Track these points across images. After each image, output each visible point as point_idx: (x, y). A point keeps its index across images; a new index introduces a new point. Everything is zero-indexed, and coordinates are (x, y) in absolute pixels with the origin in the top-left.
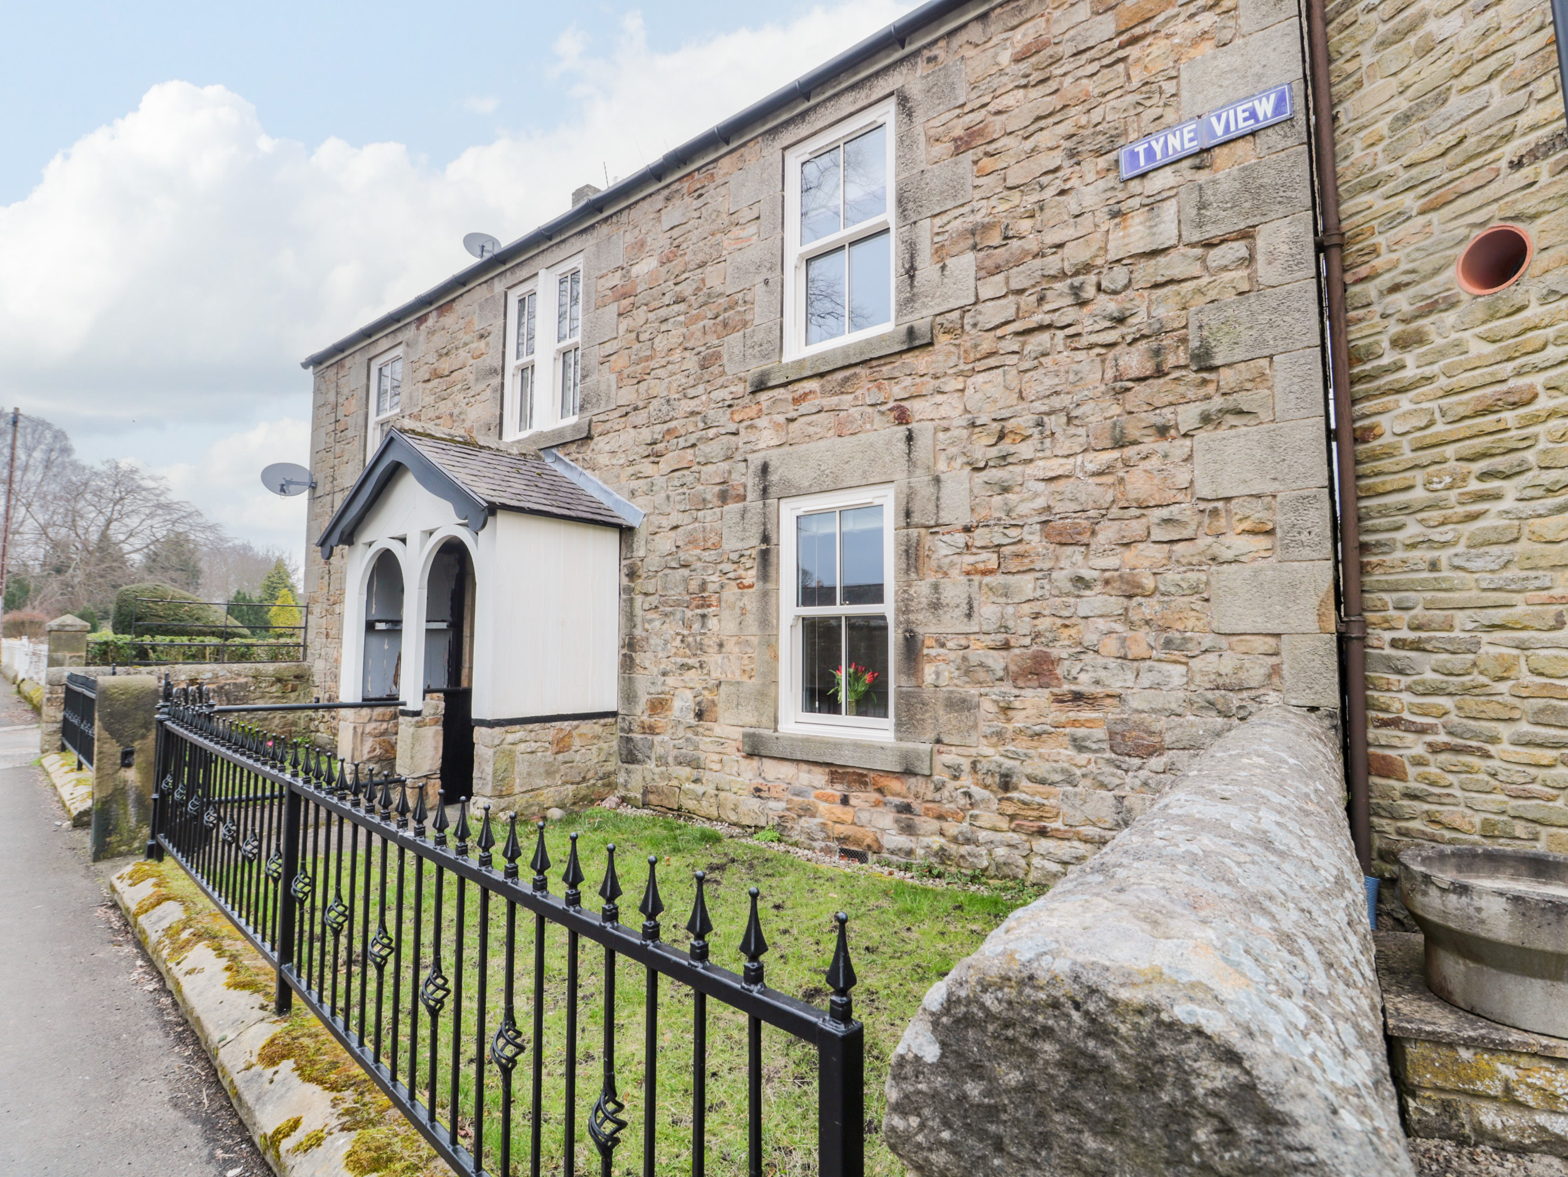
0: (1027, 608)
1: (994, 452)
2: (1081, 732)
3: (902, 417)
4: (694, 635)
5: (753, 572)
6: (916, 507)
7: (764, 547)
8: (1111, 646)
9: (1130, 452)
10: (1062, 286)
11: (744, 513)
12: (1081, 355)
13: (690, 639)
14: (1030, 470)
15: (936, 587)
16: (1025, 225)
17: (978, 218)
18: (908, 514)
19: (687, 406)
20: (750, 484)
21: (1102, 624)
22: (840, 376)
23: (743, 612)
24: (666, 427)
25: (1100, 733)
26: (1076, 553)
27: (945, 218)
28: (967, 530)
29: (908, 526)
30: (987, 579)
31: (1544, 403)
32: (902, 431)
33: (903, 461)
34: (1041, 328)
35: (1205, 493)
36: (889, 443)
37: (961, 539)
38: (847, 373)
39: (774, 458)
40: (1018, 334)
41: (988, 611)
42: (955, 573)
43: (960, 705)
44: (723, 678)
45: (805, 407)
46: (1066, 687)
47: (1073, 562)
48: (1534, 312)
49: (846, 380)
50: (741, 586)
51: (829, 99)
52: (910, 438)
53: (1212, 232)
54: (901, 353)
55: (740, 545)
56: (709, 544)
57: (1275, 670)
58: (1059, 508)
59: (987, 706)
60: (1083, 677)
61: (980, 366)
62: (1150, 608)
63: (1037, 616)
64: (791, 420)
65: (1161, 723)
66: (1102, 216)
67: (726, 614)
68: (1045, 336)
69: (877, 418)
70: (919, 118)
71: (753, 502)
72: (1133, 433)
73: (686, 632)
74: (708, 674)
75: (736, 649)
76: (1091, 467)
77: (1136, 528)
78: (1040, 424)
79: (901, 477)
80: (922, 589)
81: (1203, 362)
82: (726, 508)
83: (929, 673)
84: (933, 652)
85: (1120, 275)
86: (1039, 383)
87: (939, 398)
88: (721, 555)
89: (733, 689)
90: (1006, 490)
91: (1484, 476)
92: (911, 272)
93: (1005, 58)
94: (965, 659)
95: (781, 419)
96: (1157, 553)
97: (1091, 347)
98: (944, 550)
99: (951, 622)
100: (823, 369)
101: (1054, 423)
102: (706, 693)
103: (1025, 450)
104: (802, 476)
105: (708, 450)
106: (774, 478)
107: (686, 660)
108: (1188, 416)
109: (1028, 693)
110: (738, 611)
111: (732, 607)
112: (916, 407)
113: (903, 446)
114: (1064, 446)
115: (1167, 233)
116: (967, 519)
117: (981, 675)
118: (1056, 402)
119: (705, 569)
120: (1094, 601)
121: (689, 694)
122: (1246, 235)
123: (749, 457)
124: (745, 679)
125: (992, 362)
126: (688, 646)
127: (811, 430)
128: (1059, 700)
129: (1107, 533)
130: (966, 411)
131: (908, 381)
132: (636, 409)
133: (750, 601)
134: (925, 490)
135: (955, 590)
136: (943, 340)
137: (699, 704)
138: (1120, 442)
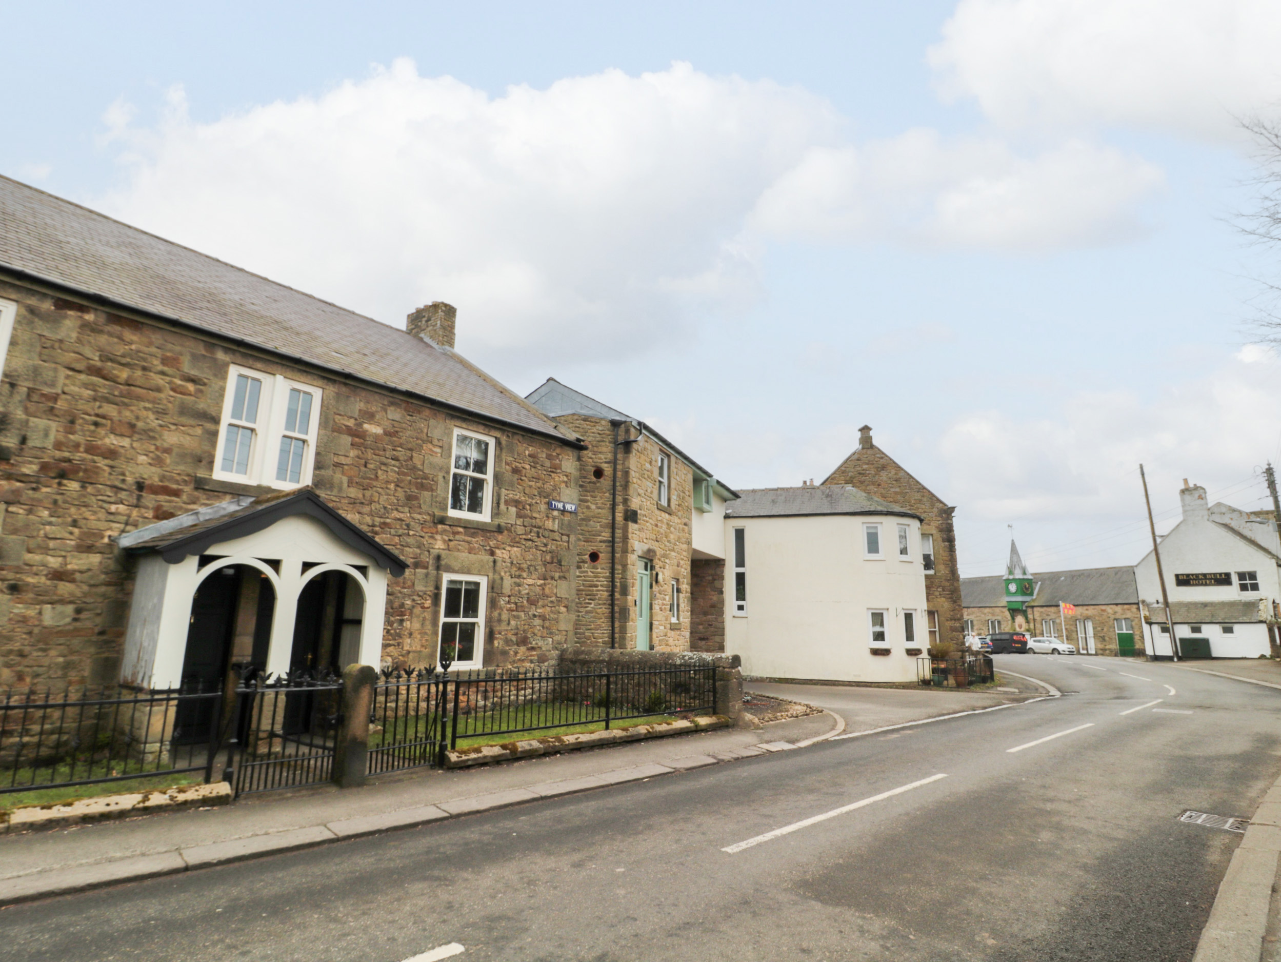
0: (523, 623)
1: (517, 573)
2: (533, 658)
3: (492, 553)
4: (395, 630)
5: (429, 602)
6: (495, 586)
7: (436, 591)
8: (539, 634)
9: (547, 582)
10: (535, 529)
11: (427, 575)
12: (538, 552)
13: (392, 631)
14: (525, 581)
15: (500, 615)
16: (528, 507)
17: (517, 497)
18: (493, 588)
19: (396, 514)
20: (431, 562)
21: (538, 627)
22: (473, 530)
23: (424, 619)
24: (382, 520)
25: (536, 658)
26: (533, 607)
27: (509, 492)
28: (509, 596)
29: (493, 592)
30: (514, 613)
31: (600, 588)
32: (491, 558)
33: (492, 569)
34: (530, 540)
35: (558, 595)
36: (488, 562)
37: (507, 599)
38: (476, 531)
39: (444, 554)
40: (525, 539)
41: (513, 623)
42: (505, 610)
43: (504, 653)
44: (410, 649)
45: (457, 537)
46: (530, 646)
47: (533, 611)
48: (599, 570)
49: (474, 533)
50: (423, 608)
51: (476, 422)
52: (495, 562)
53: (563, 532)
54: (494, 532)
55: (424, 589)
56: (407, 585)
57: (566, 639)
58: (531, 594)
59: (512, 653)
60: (534, 643)
61: (515, 545)
62: (547, 624)
63: (525, 625)
64: (450, 540)
65: (547, 653)
66: (544, 515)
67: (415, 620)
68: (530, 543)
69: (483, 551)
70: (504, 455)
71: (432, 571)
72: (548, 577)
73: (389, 628)
74: (402, 648)
75: (419, 636)
76: (538, 584)
77: (546, 602)
78: (528, 568)
79: (491, 575)
80: (496, 614)
81: (560, 563)
82: (417, 570)
83: (496, 643)
84: (497, 636)
85: (546, 534)
86: (529, 556)
87: (504, 551)
88: (414, 592)
89: (416, 654)
90: (519, 586)
91: (589, 599)
92: (498, 504)
93: (527, 453)
94: (506, 638)
95: (447, 538)
96: (548, 609)
97: (540, 550)
98: (502, 602)
99: (503, 626)
100: (469, 526)
101: (532, 569)
102: (400, 657)
103: (525, 574)
104: (456, 565)
105: (409, 540)
106: (443, 563)
107: (388, 642)
108: (557, 575)
109: (522, 648)
110: (421, 619)
111: (418, 616)
112: (498, 551)
113: (492, 564)
114: (534, 576)
115: (556, 527)
116: (509, 593)
117: (510, 643)
118: (533, 563)
119: (404, 598)
120: (537, 622)
121: (389, 659)
122: (568, 536)
123: (431, 550)
124: (423, 649)
125: (518, 545)
126: (391, 635)
127: (460, 547)
128: (528, 649)
129: (540, 603)
130: (510, 558)
131: (495, 542)
132: (362, 503)
133: (428, 615)
134: (498, 581)
135: (505, 616)
136: (506, 532)
137: (397, 663)
138: (545, 579)
